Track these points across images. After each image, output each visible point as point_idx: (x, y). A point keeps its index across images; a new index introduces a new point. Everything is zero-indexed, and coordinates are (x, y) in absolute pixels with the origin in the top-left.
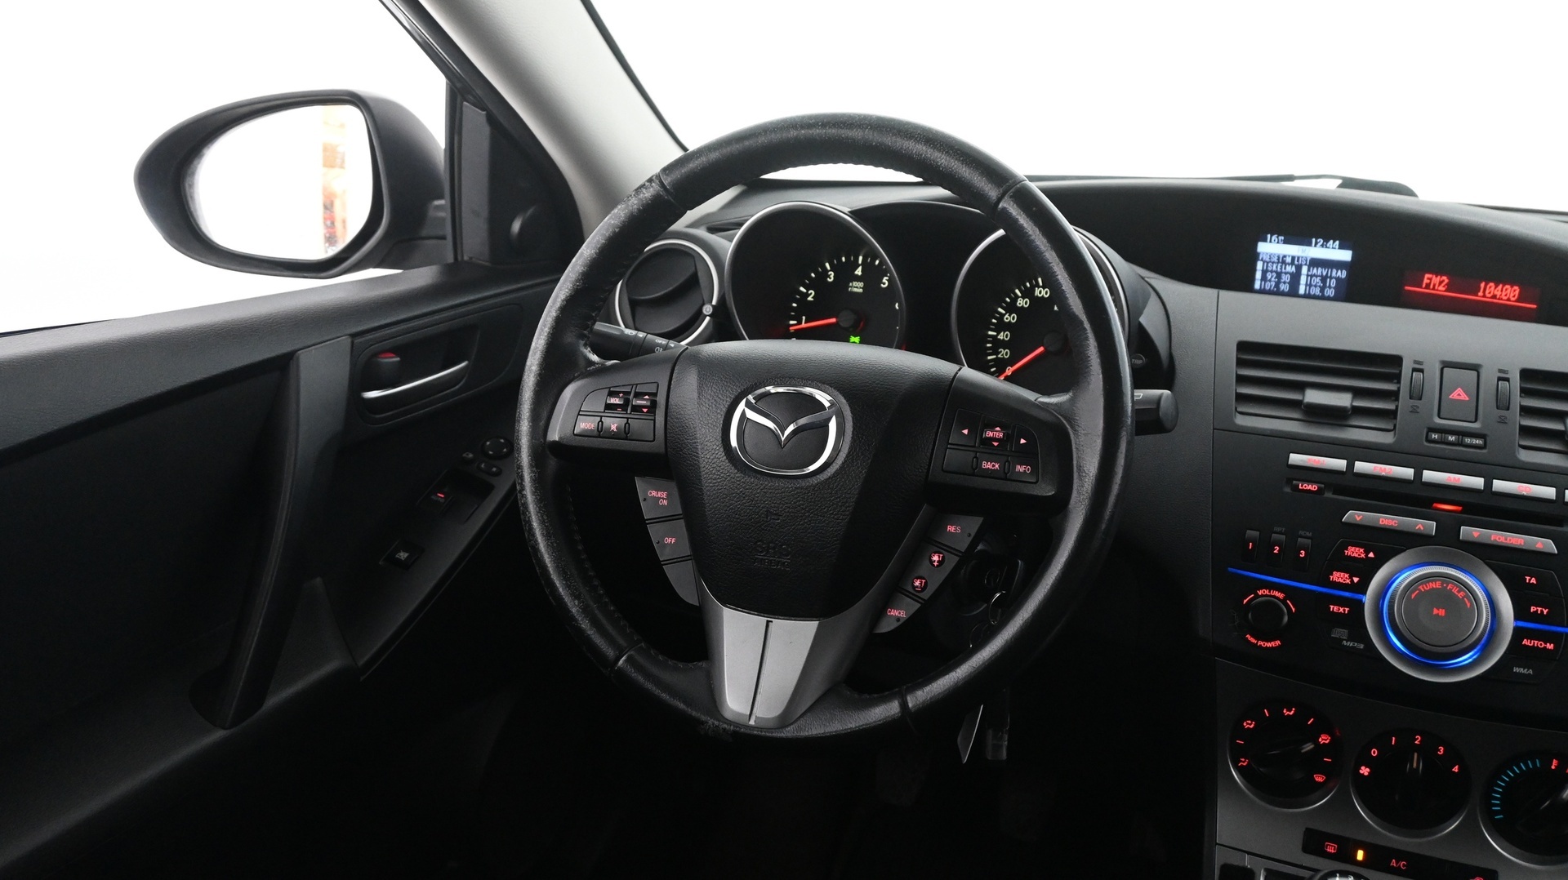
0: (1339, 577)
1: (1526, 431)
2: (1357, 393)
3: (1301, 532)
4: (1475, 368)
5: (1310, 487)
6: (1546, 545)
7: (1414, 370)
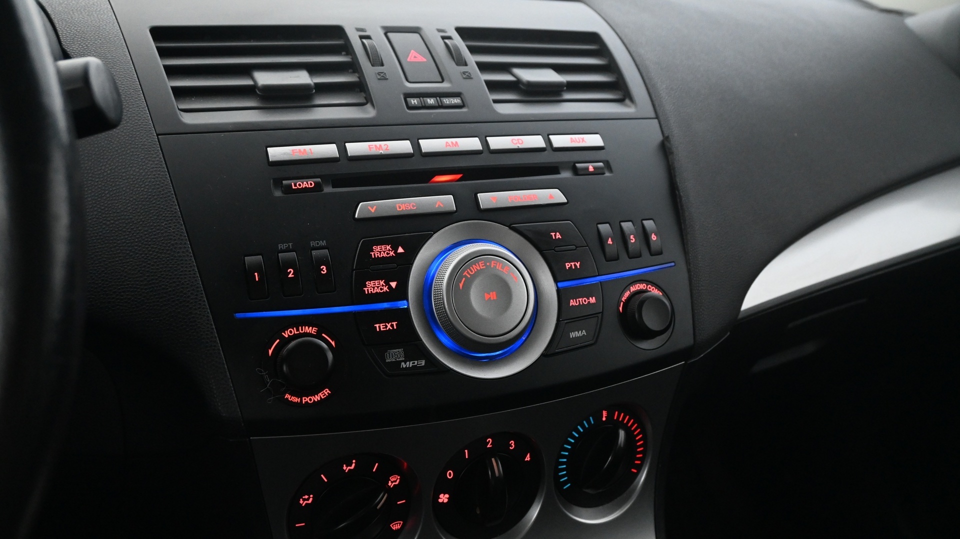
1: (493, 86)
2: (313, 69)
3: (313, 244)
5: (305, 185)
6: (556, 196)
7: (362, 38)
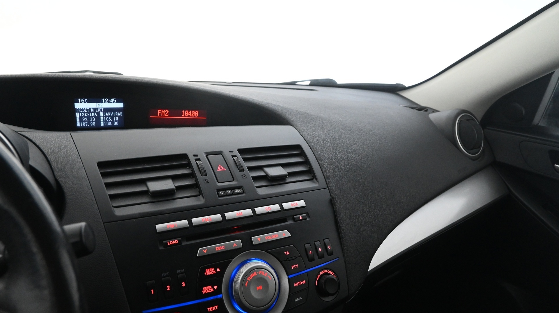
0: (207, 290)
1: (255, 179)
3: (178, 271)
4: (220, 153)
5: (174, 242)
6: (286, 234)
7: (196, 160)
